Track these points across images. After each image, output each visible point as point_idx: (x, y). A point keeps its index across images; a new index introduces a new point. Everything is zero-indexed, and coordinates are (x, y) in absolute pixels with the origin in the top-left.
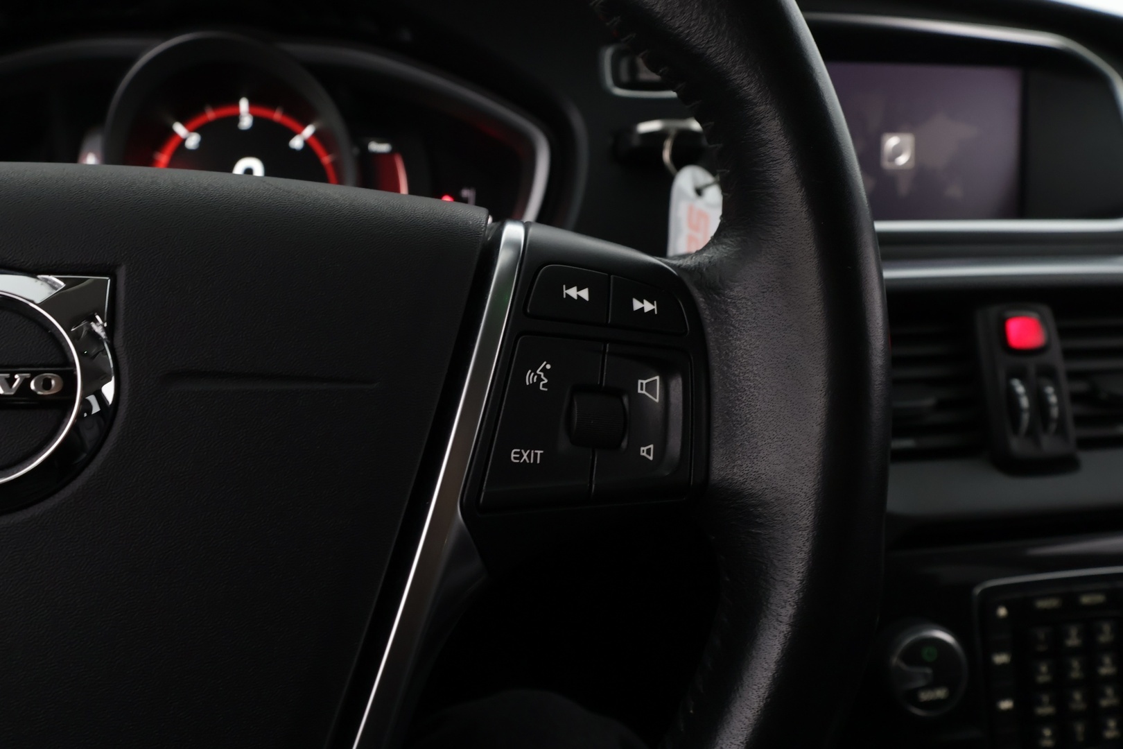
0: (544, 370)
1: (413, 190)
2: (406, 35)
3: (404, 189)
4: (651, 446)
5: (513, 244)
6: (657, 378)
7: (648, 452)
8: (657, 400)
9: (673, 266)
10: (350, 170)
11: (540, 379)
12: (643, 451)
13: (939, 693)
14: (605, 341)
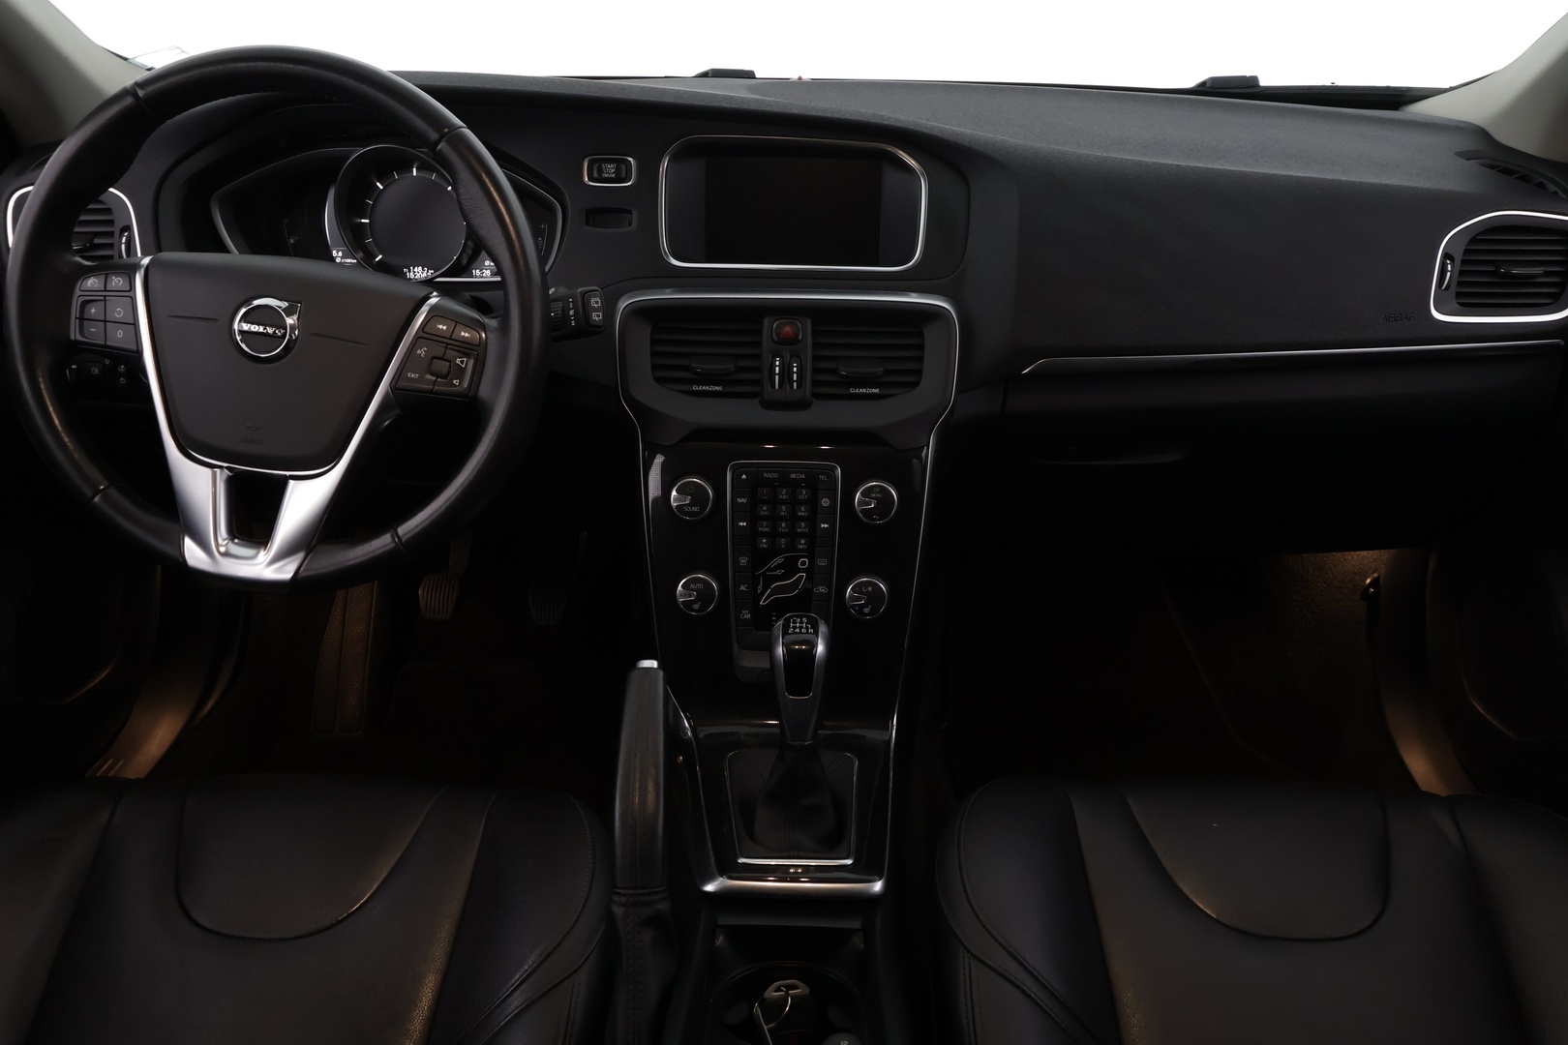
0: (425, 349)
4: (458, 381)
6: (465, 359)
8: (463, 366)
9: (484, 322)
11: (422, 353)
12: (454, 382)
13: (695, 509)
14: (448, 344)
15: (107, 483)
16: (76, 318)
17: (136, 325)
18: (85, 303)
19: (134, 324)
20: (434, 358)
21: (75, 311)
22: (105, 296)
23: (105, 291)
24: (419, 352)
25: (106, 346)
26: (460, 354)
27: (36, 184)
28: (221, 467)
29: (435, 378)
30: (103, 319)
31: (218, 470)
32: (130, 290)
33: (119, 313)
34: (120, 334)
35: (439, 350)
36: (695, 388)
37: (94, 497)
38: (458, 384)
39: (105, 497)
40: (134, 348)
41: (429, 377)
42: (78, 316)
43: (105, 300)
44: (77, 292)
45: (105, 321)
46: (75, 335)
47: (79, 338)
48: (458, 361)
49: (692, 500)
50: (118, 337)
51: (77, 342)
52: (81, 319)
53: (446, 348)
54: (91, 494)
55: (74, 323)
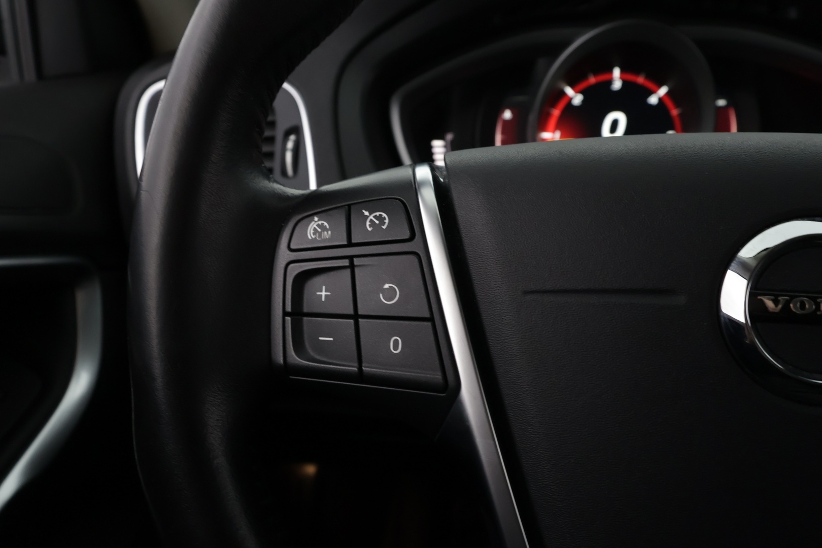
16: (285, 314)
17: (434, 319)
18: (303, 279)
19: (431, 319)
21: (280, 300)
22: (351, 258)
23: (350, 244)
25: (361, 376)
27: (171, 76)
30: (351, 312)
32: (412, 237)
33: (390, 294)
34: (396, 345)
40: (438, 376)
42: (289, 308)
43: (352, 267)
44: (283, 255)
45: (356, 317)
46: (284, 352)
47: (294, 358)
50: (392, 352)
51: (289, 368)
52: (297, 313)
55: (280, 325)
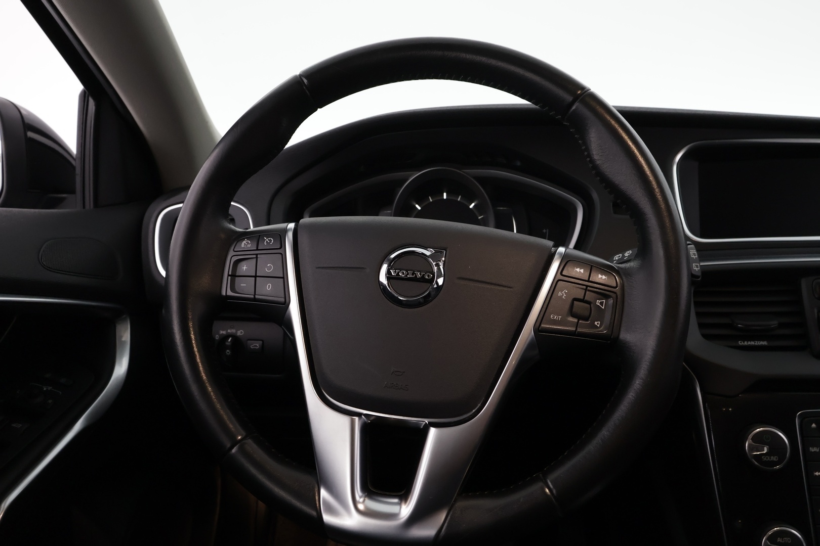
0: (565, 292)
1: (518, 232)
2: (519, 163)
3: (515, 231)
4: (599, 322)
5: (560, 254)
6: (604, 301)
7: (598, 323)
8: (603, 308)
9: (616, 266)
10: (492, 220)
11: (563, 295)
12: (596, 323)
13: (774, 458)
14: (587, 286)
15: (244, 434)
16: (229, 275)
17: (285, 278)
18: (237, 262)
19: (283, 278)
20: (575, 299)
21: (227, 270)
22: (257, 255)
23: (257, 250)
24: (560, 294)
25: (255, 299)
26: (600, 296)
28: (359, 415)
29: (576, 320)
30: (254, 275)
31: (357, 419)
32: (280, 248)
33: (269, 268)
34: (269, 287)
35: (580, 294)
36: (740, 343)
37: (232, 448)
38: (600, 326)
39: (242, 450)
40: (282, 299)
41: (571, 319)
42: (230, 273)
43: (257, 258)
44: (231, 253)
45: (256, 277)
46: (226, 291)
47: (230, 293)
48: (598, 302)
49: (769, 450)
50: (267, 290)
51: (227, 297)
52: (233, 276)
53: (586, 290)
54: (229, 445)
55: (226, 279)
